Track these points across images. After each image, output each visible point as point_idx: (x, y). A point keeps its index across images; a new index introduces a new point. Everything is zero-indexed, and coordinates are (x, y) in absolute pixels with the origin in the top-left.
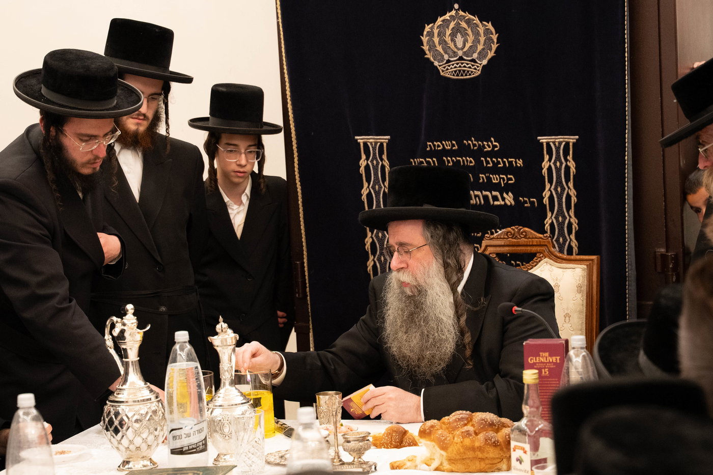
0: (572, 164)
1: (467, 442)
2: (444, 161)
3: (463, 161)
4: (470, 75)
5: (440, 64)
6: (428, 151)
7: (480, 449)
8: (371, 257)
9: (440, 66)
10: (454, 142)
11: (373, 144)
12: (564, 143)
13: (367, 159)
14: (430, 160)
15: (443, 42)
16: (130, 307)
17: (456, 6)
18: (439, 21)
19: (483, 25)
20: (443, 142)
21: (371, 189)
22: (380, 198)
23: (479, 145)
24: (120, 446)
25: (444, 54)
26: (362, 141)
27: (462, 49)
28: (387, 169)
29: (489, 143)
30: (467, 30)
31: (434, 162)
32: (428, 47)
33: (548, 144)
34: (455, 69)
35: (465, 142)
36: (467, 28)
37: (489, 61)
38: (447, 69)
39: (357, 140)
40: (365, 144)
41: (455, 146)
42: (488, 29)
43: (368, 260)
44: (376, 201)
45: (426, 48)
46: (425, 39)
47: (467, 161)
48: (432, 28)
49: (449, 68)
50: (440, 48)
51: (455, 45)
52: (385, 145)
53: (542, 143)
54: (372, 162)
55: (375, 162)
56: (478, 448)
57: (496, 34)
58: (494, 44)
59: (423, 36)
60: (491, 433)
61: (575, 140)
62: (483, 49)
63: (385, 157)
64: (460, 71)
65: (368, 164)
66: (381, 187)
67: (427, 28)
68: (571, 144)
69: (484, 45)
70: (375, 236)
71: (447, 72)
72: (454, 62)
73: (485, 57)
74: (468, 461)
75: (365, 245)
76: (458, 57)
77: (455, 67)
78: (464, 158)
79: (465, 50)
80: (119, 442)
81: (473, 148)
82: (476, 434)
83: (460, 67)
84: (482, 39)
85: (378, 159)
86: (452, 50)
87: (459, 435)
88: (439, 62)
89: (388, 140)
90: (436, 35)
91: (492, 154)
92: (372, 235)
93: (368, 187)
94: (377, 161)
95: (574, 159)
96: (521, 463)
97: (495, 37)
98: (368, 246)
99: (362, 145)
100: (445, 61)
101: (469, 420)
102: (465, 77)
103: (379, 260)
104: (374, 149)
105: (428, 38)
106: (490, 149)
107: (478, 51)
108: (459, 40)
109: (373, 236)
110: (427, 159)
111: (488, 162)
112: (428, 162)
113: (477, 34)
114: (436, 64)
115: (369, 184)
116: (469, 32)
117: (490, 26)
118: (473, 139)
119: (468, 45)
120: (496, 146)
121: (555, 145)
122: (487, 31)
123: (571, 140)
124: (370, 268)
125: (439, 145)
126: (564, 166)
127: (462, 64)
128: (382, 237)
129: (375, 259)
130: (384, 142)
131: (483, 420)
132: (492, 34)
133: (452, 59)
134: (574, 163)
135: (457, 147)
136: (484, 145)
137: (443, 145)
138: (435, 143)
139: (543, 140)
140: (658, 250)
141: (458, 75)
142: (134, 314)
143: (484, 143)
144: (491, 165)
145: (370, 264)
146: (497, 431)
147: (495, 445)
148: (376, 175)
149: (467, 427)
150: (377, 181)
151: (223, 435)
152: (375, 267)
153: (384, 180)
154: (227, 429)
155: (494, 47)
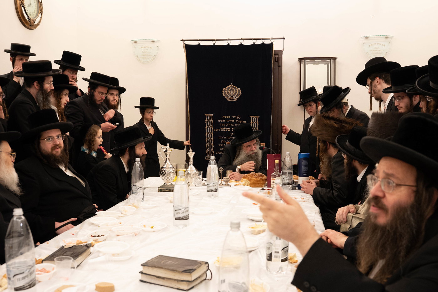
0: (258, 123)
1: (256, 179)
2: (227, 121)
4: (234, 100)
6: (223, 118)
7: (259, 181)
10: (229, 116)
12: (256, 118)
13: (207, 119)
15: (228, 92)
16: (168, 144)
17: (232, 84)
18: (227, 87)
21: (208, 127)
23: (236, 117)
24: (165, 179)
27: (232, 94)
28: (212, 122)
29: (238, 117)
33: (252, 118)
35: (232, 116)
37: (239, 97)
39: (205, 115)
40: (207, 116)
44: (209, 130)
45: (223, 93)
46: (223, 91)
48: (225, 89)
50: (227, 94)
55: (209, 120)
60: (261, 177)
62: (238, 94)
63: (212, 119)
65: (207, 121)
67: (224, 89)
68: (258, 118)
71: (228, 99)
72: (230, 97)
74: (255, 184)
78: (232, 120)
80: (165, 178)
81: (234, 118)
82: (258, 177)
84: (237, 92)
86: (230, 94)
87: (253, 178)
89: (213, 115)
91: (238, 119)
95: (258, 121)
97: (240, 92)
98: (206, 141)
100: (228, 97)
101: (255, 174)
103: (209, 144)
104: (209, 117)
107: (236, 95)
108: (232, 92)
111: (237, 121)
112: (223, 121)
113: (236, 91)
114: (226, 97)
116: (234, 90)
117: (239, 89)
118: (234, 116)
119: (234, 93)
120: (240, 118)
121: (254, 118)
122: (239, 90)
124: (207, 146)
125: (226, 117)
126: (256, 123)
127: (232, 98)
128: (210, 139)
139: (251, 117)
140: (276, 144)
141: (231, 100)
142: (169, 146)
144: (238, 122)
145: (207, 145)
146: (263, 177)
147: (263, 180)
148: (209, 123)
149: (255, 176)
150: (209, 125)
151: (191, 177)
152: (208, 146)
153: (211, 125)
154: (192, 176)
155: (240, 94)
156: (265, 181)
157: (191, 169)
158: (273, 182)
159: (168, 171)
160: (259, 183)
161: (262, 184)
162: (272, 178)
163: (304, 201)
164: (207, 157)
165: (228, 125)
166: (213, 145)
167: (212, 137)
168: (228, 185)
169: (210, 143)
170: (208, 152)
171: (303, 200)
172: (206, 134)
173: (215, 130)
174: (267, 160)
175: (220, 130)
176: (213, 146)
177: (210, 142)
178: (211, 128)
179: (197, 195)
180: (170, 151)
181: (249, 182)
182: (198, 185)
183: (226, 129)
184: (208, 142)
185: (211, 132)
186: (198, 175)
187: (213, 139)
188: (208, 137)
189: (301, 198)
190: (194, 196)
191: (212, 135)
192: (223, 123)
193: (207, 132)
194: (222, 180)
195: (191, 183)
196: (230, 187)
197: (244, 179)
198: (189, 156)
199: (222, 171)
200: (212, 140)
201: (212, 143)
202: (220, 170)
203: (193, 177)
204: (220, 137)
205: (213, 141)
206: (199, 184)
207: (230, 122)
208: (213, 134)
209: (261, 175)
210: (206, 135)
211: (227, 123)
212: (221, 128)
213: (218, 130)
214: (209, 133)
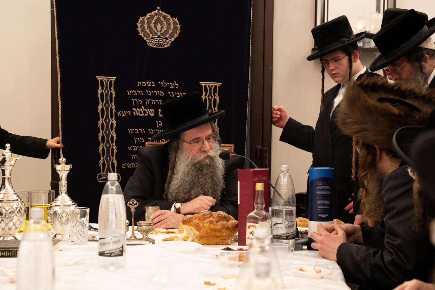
0: (217, 98)
1: (212, 226)
2: (147, 92)
3: (158, 93)
4: (164, 46)
5: (147, 39)
6: (138, 86)
7: (219, 230)
8: (102, 144)
9: (147, 40)
10: (153, 82)
11: (106, 81)
12: (214, 86)
13: (102, 89)
14: (139, 91)
15: (149, 27)
16: (8, 145)
17: (158, 8)
18: (148, 15)
19: (173, 19)
20: (147, 82)
21: (103, 106)
22: (108, 111)
23: (168, 85)
25: (150, 34)
26: (100, 79)
27: (160, 32)
28: (113, 95)
29: (173, 84)
30: (163, 22)
31: (141, 93)
32: (141, 29)
33: (205, 86)
34: (156, 42)
35: (159, 82)
36: (163, 21)
37: (175, 39)
38: (151, 42)
39: (97, 78)
40: (102, 81)
41: (153, 85)
42: (175, 22)
43: (100, 146)
44: (106, 113)
45: (139, 29)
46: (139, 25)
47: (160, 93)
48: (144, 19)
49: (152, 42)
50: (147, 30)
51: (156, 29)
52: (113, 82)
53: (202, 86)
54: (105, 91)
55: (107, 91)
56: (218, 230)
57: (180, 25)
58: (178, 30)
59: (138, 23)
60: (225, 222)
61: (220, 85)
62: (172, 32)
63: (112, 89)
64: (158, 43)
65: (102, 92)
66: (110, 105)
67: (141, 19)
68: (218, 87)
69: (173, 30)
70: (104, 132)
71: (151, 44)
72: (155, 39)
73: (173, 37)
74: (210, 238)
75: (99, 137)
76: (158, 36)
77: (156, 41)
78: (158, 92)
79: (162, 32)
81: (164, 86)
82: (217, 222)
83: (159, 41)
84: (172, 27)
85: (109, 89)
86: (155, 32)
87: (207, 223)
88: (147, 38)
89: (115, 79)
90: (146, 23)
91: (174, 90)
92: (103, 131)
93: (102, 105)
94: (108, 90)
95: (219, 95)
97: (179, 26)
98: (100, 138)
99: (100, 81)
100: (150, 38)
101: (212, 216)
102: (161, 47)
103: (106, 146)
104: (107, 84)
105: (141, 24)
106: (173, 87)
107: (169, 33)
108: (159, 27)
109: (103, 132)
110: (138, 91)
111: (172, 95)
112: (138, 93)
113: (169, 24)
114: (145, 39)
115: (103, 103)
116: (165, 22)
117: (176, 20)
118: (164, 81)
119: (163, 30)
120: (177, 86)
121: (209, 87)
122: (175, 23)
123: (218, 85)
124: (100, 150)
125: (144, 84)
126: (213, 98)
127: (160, 40)
128: (108, 133)
129: (104, 145)
130: (113, 80)
131: (220, 215)
132: (178, 25)
133: (154, 37)
134: (218, 97)
135: (154, 85)
136: (170, 85)
137: (146, 84)
138: (142, 82)
139: (203, 84)
140: (258, 147)
141: (157, 46)
143: (171, 84)
144: (173, 96)
145: (101, 148)
146: (228, 221)
147: (228, 228)
148: (107, 98)
149: (211, 219)
150: (107, 102)
151: (62, 222)
152: (103, 150)
153: (111, 101)
154: (64, 219)
155: (178, 32)
156: (232, 231)
157: (62, 202)
158: (251, 233)
159: (7, 208)
160: (219, 234)
161: (226, 236)
162: (248, 224)
163: (322, 278)
164: (100, 176)
165: (150, 101)
166: (115, 148)
167: (112, 130)
168: (148, 239)
169: (108, 142)
170: (104, 164)
171: (319, 275)
172: (100, 122)
173: (119, 114)
174: (239, 182)
175: (132, 113)
176: (115, 151)
177: (108, 140)
178: (111, 109)
179: (77, 263)
180: (13, 162)
181: (197, 233)
182: (79, 241)
183: (145, 112)
185: (112, 118)
186: (79, 216)
187: (115, 135)
188: (103, 129)
189: (314, 269)
190: (67, 266)
191: (112, 124)
192: (138, 97)
193: (103, 117)
194: (136, 227)
195: (63, 235)
196: (153, 243)
197: (185, 226)
198: (59, 172)
199: (136, 209)
200: (112, 137)
201: (114, 144)
202: (130, 204)
203: (67, 221)
204: (131, 131)
205: (115, 138)
206: (81, 238)
207: (154, 96)
208: (114, 122)
209: (224, 218)
210: (100, 125)
211: (148, 97)
212: (134, 109)
213: (127, 114)
214: (105, 120)
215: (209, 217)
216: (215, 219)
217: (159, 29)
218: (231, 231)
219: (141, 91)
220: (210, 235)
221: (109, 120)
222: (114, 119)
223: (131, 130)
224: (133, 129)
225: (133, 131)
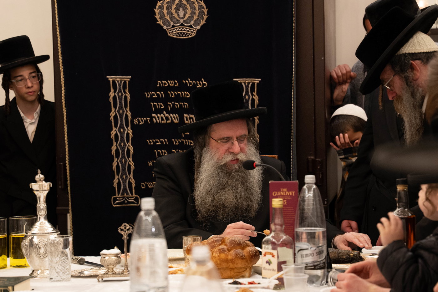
1: (223, 256)
2: (169, 94)
3: (182, 94)
4: (188, 36)
5: (167, 28)
6: (158, 87)
7: (232, 261)
8: (116, 160)
9: (168, 29)
10: (176, 81)
11: (119, 81)
12: (251, 83)
13: (115, 92)
14: (159, 93)
15: (170, 13)
19: (198, 2)
20: (169, 81)
21: (117, 112)
22: (123, 119)
23: (194, 83)
25: (170, 21)
26: (111, 79)
27: (183, 18)
28: (128, 99)
29: (201, 82)
30: (186, 6)
31: (162, 94)
32: (159, 16)
34: (178, 32)
35: (184, 81)
36: (187, 4)
37: (202, 27)
38: (173, 32)
39: (108, 78)
40: (114, 82)
41: (176, 84)
42: (201, 5)
43: (113, 161)
44: (120, 121)
45: (157, 17)
46: (157, 11)
47: (185, 94)
48: (162, 3)
49: (174, 31)
50: (167, 17)
51: (179, 16)
52: (127, 82)
54: (118, 94)
55: (120, 94)
56: (230, 260)
57: (206, 9)
58: (205, 16)
59: (156, 9)
60: (239, 250)
61: (258, 82)
62: (198, 19)
63: (127, 91)
64: (181, 33)
65: (115, 95)
66: (124, 112)
67: (159, 4)
68: (256, 84)
69: (198, 16)
70: (119, 145)
71: (173, 34)
72: (177, 27)
73: (199, 24)
74: (223, 270)
75: (112, 151)
76: (180, 24)
77: (178, 30)
78: (183, 92)
79: (185, 19)
81: (189, 85)
82: (229, 251)
83: (181, 30)
84: (197, 12)
85: (123, 92)
86: (176, 19)
87: (216, 251)
88: (167, 26)
89: (130, 79)
90: (165, 8)
92: (117, 143)
93: (115, 111)
94: (122, 93)
95: (257, 94)
96: (269, 264)
97: (206, 11)
98: (113, 152)
99: (111, 82)
100: (171, 26)
102: (185, 37)
103: (121, 161)
104: (120, 85)
105: (159, 10)
106: (201, 86)
107: (194, 20)
108: (181, 12)
109: (118, 145)
110: (157, 93)
112: (158, 95)
113: (193, 8)
114: (165, 27)
115: (116, 109)
116: (188, 7)
117: (202, 3)
118: (189, 79)
119: (187, 16)
120: (205, 85)
121: (245, 84)
122: (200, 7)
123: (256, 82)
124: (114, 167)
125: (165, 83)
126: (251, 99)
127: (183, 28)
128: (124, 146)
129: (118, 161)
130: (127, 80)
131: (233, 241)
132: (204, 9)
133: (176, 25)
134: (257, 97)
135: (178, 85)
136: (197, 83)
137: (168, 83)
138: (163, 82)
140: (310, 157)
141: (180, 36)
143: (197, 82)
145: (115, 164)
146: (243, 249)
147: (243, 258)
148: (121, 102)
149: (223, 246)
150: (121, 107)
151: (39, 254)
152: (118, 166)
153: (126, 106)
154: (42, 251)
155: (205, 17)
156: (249, 261)
157: (40, 230)
160: (231, 266)
161: (241, 268)
164: (115, 199)
165: (174, 105)
166: (132, 164)
167: (128, 142)
169: (123, 157)
170: (119, 184)
172: (113, 133)
173: (136, 122)
175: (151, 120)
176: (133, 167)
177: (123, 154)
178: (127, 116)
182: (59, 278)
183: (167, 119)
184: (117, 157)
185: (127, 126)
187: (131, 148)
188: (116, 141)
191: (128, 134)
192: (158, 100)
193: (116, 126)
195: (42, 271)
200: (128, 150)
201: (131, 159)
202: (122, 230)
203: (47, 253)
204: (150, 142)
205: (132, 151)
206: (61, 274)
207: (178, 99)
208: (130, 132)
210: (113, 136)
211: (171, 100)
212: (153, 115)
213: (146, 122)
214: (119, 130)
215: (220, 245)
216: (227, 246)
217: (181, 14)
218: (247, 261)
219: (162, 93)
220: (220, 267)
221: (124, 130)
222: (129, 128)
223: (151, 140)
224: (153, 140)
225: (153, 142)
